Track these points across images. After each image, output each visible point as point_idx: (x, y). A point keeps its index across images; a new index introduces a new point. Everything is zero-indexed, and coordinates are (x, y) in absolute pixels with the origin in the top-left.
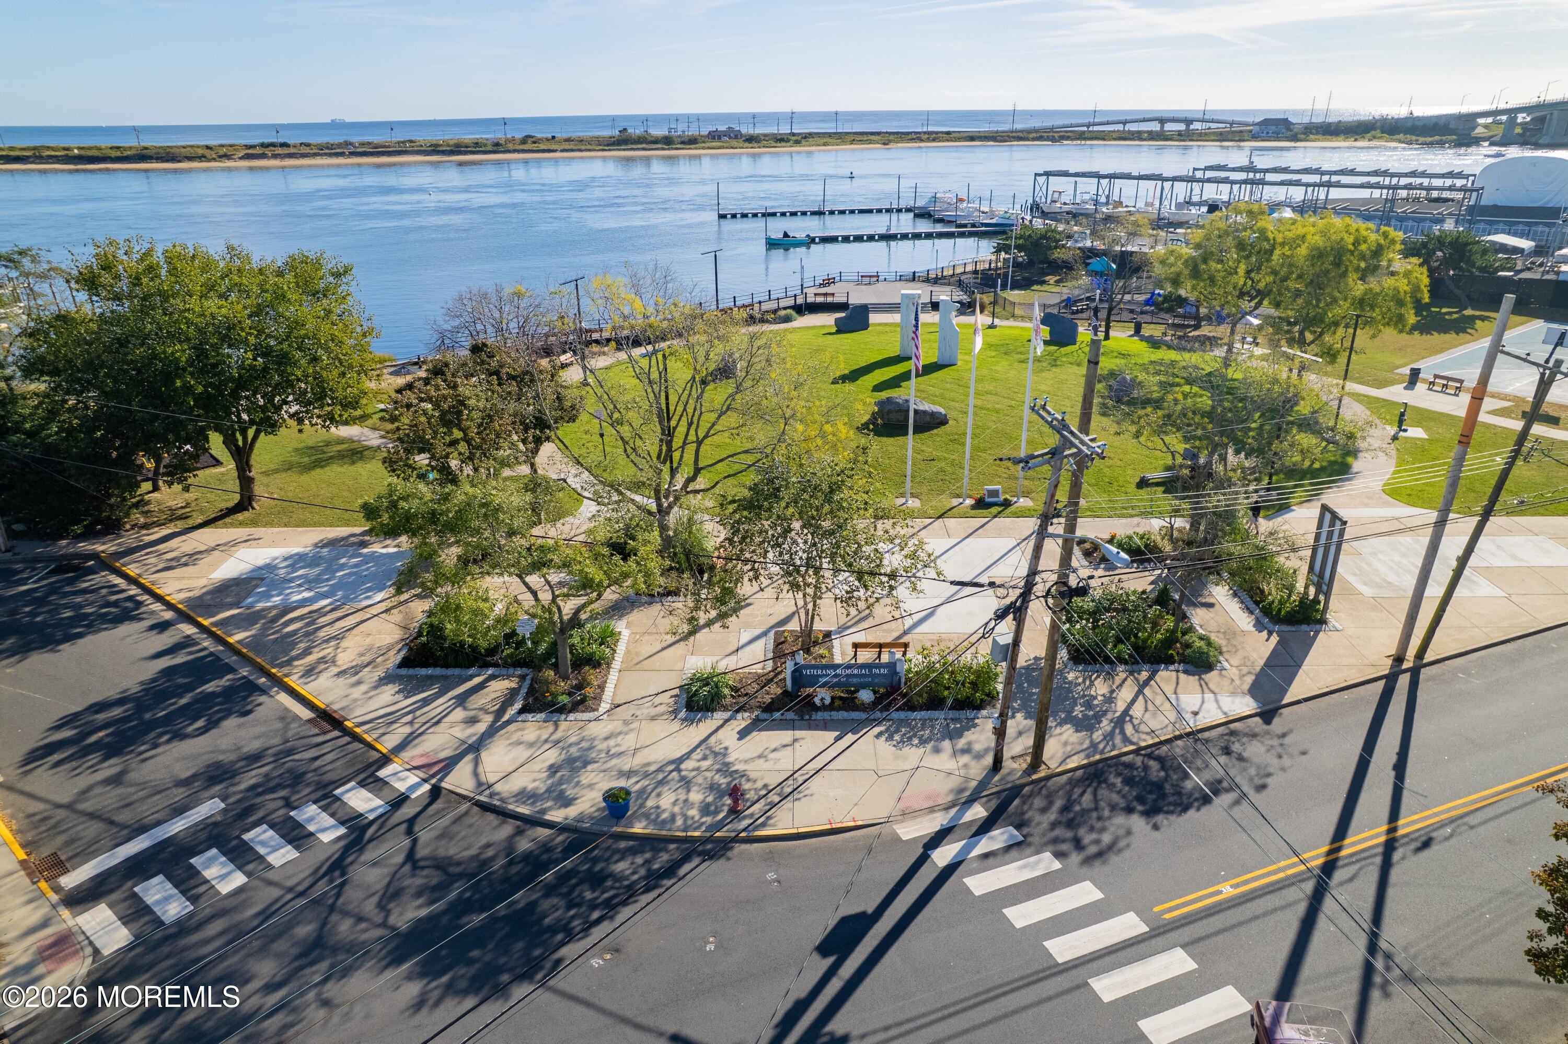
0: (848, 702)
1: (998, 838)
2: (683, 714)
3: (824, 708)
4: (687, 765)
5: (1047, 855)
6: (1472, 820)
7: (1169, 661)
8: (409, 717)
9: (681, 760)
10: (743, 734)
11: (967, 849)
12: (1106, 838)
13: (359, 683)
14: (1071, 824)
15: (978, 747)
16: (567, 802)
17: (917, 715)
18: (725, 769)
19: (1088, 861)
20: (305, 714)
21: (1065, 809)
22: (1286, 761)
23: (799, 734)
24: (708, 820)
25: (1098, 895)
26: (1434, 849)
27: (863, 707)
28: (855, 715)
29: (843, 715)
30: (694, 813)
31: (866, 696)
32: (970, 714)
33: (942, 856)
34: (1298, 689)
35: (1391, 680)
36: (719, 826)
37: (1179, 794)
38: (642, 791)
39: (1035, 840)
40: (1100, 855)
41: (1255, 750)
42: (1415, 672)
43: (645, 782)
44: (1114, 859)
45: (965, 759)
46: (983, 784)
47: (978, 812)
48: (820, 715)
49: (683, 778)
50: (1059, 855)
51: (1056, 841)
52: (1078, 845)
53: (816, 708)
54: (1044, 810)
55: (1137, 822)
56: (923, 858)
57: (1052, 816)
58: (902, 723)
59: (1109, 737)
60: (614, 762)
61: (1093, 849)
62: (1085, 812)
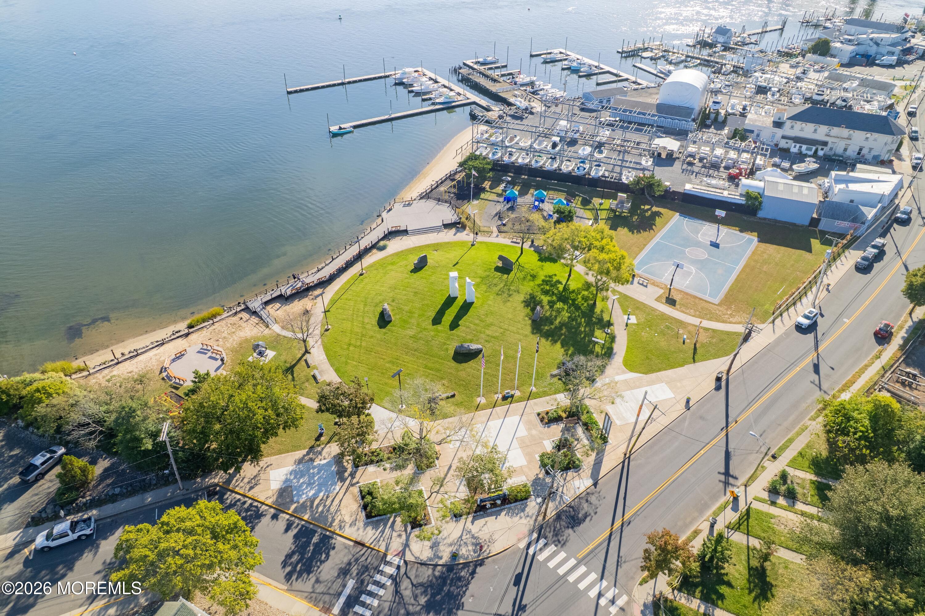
0: (494, 505)
1: (542, 542)
2: (454, 519)
3: (489, 508)
4: (464, 538)
5: (553, 545)
6: (638, 513)
7: (570, 469)
8: (382, 539)
9: (461, 537)
10: (473, 523)
11: (536, 548)
12: (565, 538)
13: (358, 529)
14: (556, 535)
15: (530, 514)
16: (441, 558)
17: (513, 505)
18: (473, 537)
19: (562, 546)
20: (351, 543)
21: (554, 530)
22: (601, 502)
23: (487, 519)
24: (476, 555)
25: (565, 555)
26: (631, 524)
27: (499, 506)
28: (498, 509)
29: (494, 509)
30: (472, 553)
31: (499, 502)
32: (525, 501)
33: (531, 551)
34: (601, 474)
35: (623, 462)
36: (479, 556)
37: (578, 519)
38: (457, 550)
39: (549, 542)
40: (564, 543)
41: (593, 499)
42: (629, 457)
43: (456, 547)
44: (567, 544)
45: (528, 519)
46: (534, 526)
47: (535, 535)
48: (489, 511)
49: (465, 543)
50: (556, 546)
51: (554, 541)
52: (559, 542)
53: (487, 509)
54: (550, 532)
55: (570, 531)
56: (527, 553)
57: (552, 533)
58: (510, 508)
59: (560, 503)
60: (445, 541)
61: (562, 542)
62: (559, 530)
